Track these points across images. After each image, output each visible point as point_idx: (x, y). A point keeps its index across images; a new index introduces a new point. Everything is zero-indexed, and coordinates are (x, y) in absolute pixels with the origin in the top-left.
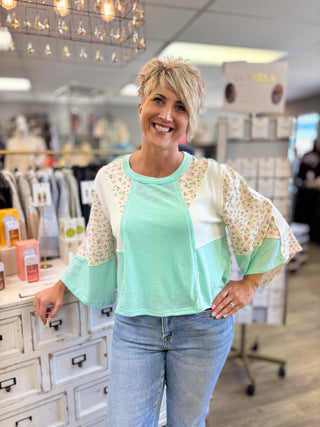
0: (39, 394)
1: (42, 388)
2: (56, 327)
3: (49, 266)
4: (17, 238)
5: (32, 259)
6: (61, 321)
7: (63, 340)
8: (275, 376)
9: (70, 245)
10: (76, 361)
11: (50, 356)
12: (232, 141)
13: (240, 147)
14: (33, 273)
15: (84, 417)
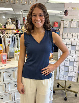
0: (5, 93)
1: (6, 91)
2: (10, 76)
3: (10, 60)
4: (2, 52)
5: (5, 58)
6: (11, 75)
7: (11, 80)
8: (74, 96)
9: (16, 55)
10: (15, 85)
11: (8, 83)
12: (65, 28)
13: (68, 29)
14: (5, 62)
15: (17, 100)
